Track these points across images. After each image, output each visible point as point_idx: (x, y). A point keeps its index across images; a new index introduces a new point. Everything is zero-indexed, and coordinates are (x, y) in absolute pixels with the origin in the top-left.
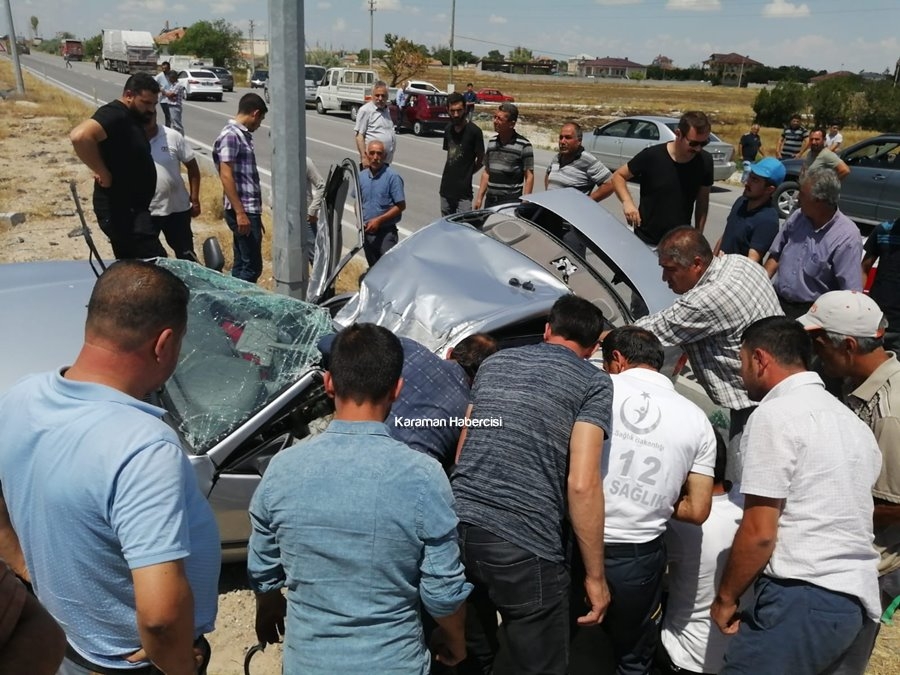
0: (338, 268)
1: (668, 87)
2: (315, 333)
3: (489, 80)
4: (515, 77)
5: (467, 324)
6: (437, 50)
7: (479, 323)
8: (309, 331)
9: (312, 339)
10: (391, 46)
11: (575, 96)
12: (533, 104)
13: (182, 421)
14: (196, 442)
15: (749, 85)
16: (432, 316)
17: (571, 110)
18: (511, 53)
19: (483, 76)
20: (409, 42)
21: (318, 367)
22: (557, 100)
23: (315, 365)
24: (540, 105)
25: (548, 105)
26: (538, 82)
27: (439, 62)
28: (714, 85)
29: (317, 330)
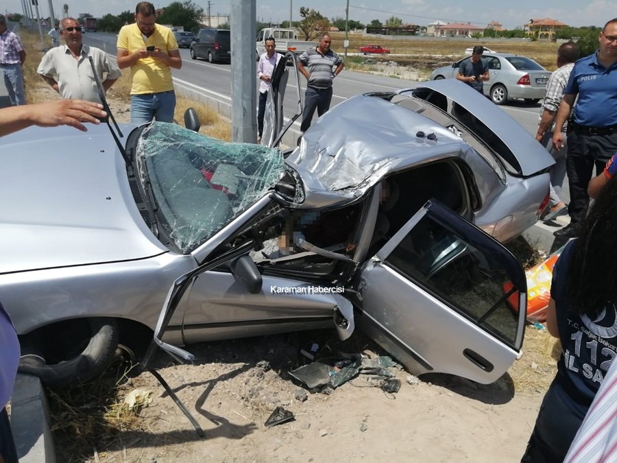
0: (282, 132)
1: (499, 43)
2: (270, 166)
3: (372, 40)
4: (390, 37)
5: (387, 160)
6: (335, 20)
7: (396, 160)
8: (266, 164)
9: (269, 170)
10: (305, 16)
11: (432, 49)
12: (403, 55)
13: (172, 231)
14: (183, 245)
15: (558, 40)
16: (359, 156)
17: (431, 58)
18: (387, 21)
19: (367, 37)
20: (317, 12)
21: (274, 190)
22: (421, 52)
23: (271, 189)
24: (408, 55)
25: (414, 55)
26: (407, 41)
27: (337, 29)
28: (532, 41)
29: (272, 163)
